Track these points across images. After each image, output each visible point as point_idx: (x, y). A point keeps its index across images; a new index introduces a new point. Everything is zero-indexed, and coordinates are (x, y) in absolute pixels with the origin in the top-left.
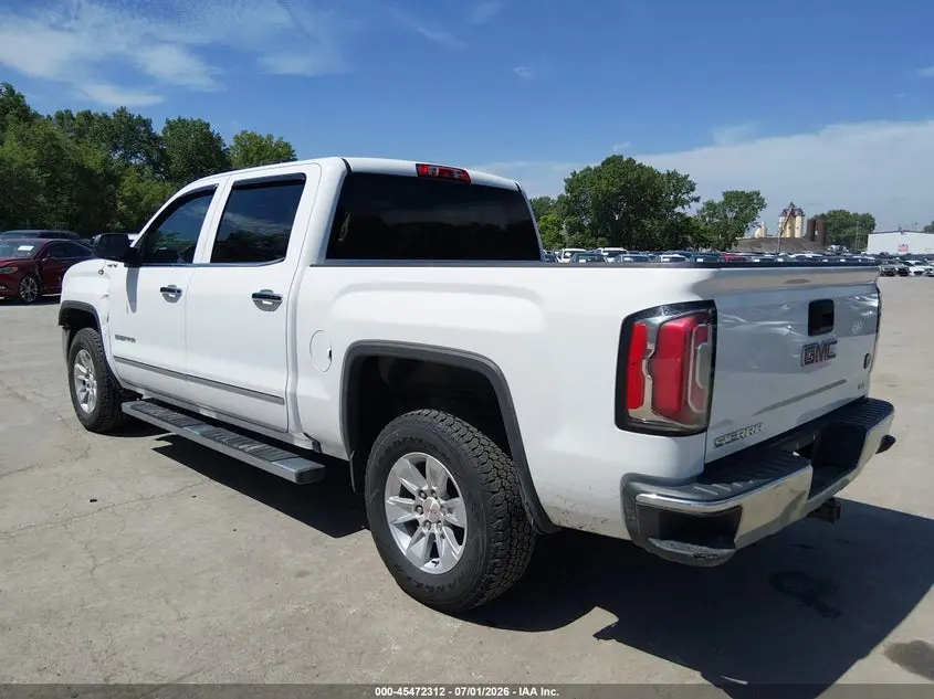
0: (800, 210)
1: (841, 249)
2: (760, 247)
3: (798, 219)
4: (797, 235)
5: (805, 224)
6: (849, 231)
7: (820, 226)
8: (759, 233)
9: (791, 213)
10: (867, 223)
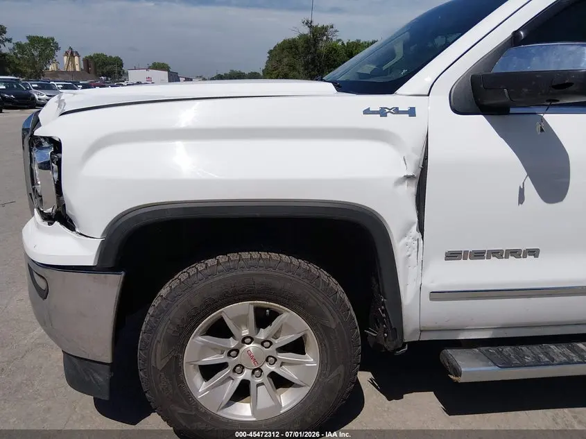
0: (76, 52)
1: (107, 80)
2: (58, 77)
3: (76, 58)
4: (78, 69)
5: (82, 62)
6: (109, 68)
7: (92, 64)
8: (52, 67)
9: (72, 54)
10: (118, 62)
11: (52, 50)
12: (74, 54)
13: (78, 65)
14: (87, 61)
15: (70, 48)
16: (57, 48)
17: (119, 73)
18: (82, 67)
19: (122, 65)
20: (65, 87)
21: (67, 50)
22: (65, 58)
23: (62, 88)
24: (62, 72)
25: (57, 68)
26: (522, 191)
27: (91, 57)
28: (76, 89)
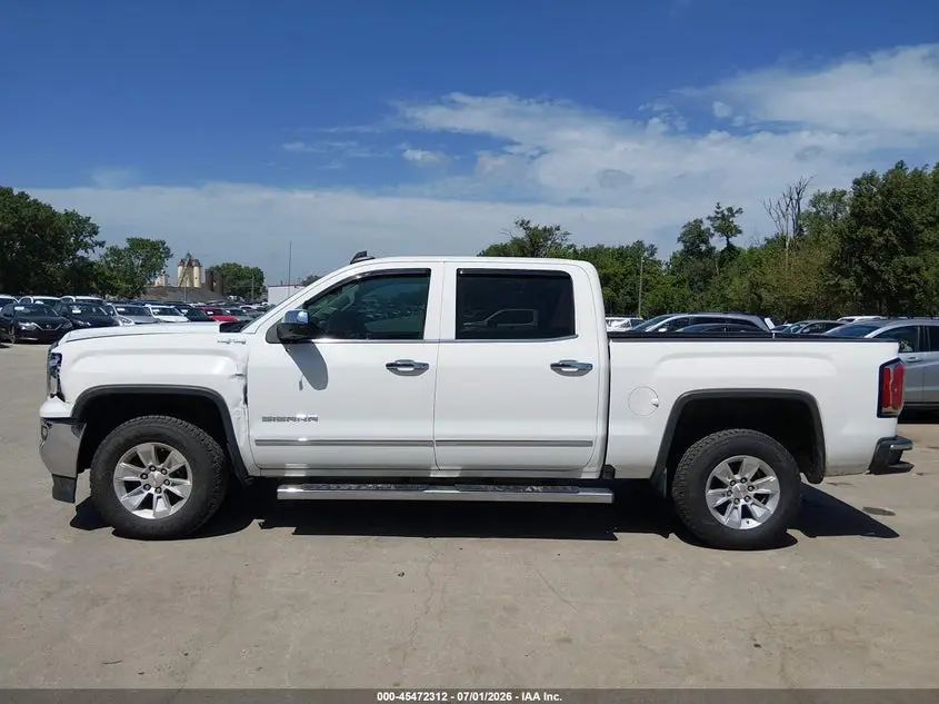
0: (197, 261)
3: (196, 269)
4: (197, 285)
5: (204, 275)
7: (217, 276)
8: (159, 281)
9: (189, 263)
10: (258, 276)
11: (161, 258)
12: (194, 263)
13: (197, 278)
14: (212, 274)
15: (188, 254)
16: (168, 254)
17: (257, 290)
18: (204, 281)
19: (262, 279)
20: (164, 312)
21: (183, 257)
22: (180, 268)
23: (159, 314)
24: (173, 289)
25: (166, 281)
26: (301, 383)
27: (218, 268)
28: (177, 315)
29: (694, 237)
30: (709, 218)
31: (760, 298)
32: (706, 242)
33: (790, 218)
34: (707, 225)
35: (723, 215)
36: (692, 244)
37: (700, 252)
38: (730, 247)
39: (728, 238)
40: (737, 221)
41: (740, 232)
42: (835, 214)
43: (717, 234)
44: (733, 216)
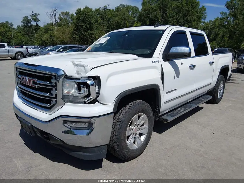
29: (26, 21)
30: (30, 16)
31: (53, 40)
32: (30, 23)
33: (54, 17)
34: (30, 18)
35: (34, 15)
36: (26, 23)
37: (28, 26)
38: (37, 25)
39: (36, 22)
40: (38, 17)
41: (40, 21)
42: (67, 18)
43: (33, 21)
44: (37, 16)
